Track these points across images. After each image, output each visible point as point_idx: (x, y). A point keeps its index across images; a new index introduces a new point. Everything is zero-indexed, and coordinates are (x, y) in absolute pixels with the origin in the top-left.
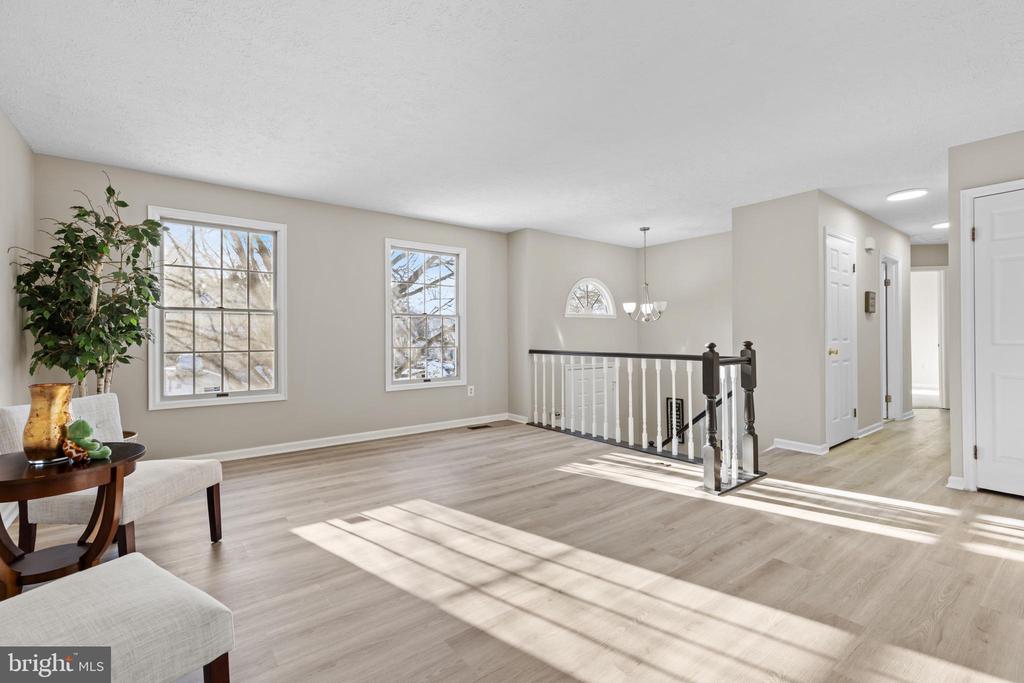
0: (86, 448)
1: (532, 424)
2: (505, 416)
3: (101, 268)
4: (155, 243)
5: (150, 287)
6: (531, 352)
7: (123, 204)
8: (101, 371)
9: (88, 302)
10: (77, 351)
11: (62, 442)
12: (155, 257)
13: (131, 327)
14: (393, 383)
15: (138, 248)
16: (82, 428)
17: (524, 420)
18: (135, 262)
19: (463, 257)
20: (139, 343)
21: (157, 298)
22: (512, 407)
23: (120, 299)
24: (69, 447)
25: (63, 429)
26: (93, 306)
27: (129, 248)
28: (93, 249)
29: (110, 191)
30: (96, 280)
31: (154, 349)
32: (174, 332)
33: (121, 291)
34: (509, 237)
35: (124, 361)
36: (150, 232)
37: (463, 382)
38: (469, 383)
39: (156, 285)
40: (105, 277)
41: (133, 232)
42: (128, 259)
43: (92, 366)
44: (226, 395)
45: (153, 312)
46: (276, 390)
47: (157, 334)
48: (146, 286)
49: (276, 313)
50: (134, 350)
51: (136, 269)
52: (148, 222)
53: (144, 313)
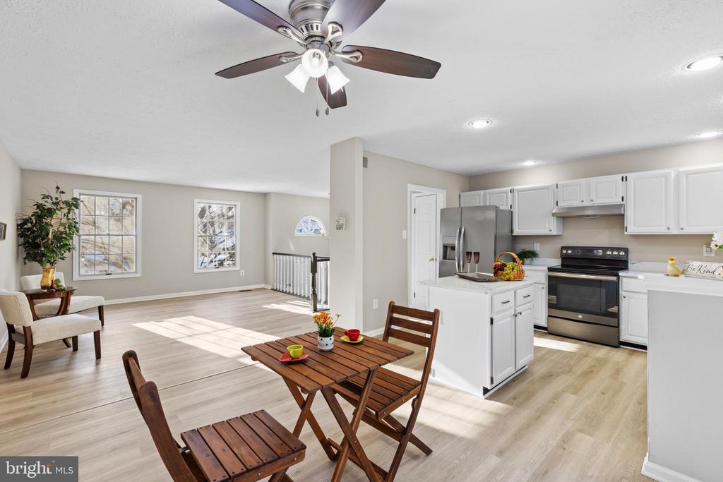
0: (60, 286)
1: (273, 289)
2: (262, 286)
3: (53, 221)
4: (77, 208)
5: (75, 227)
6: (274, 254)
7: (63, 193)
8: (53, 263)
9: (48, 234)
10: (43, 255)
11: (52, 284)
12: (77, 214)
13: (67, 245)
14: (198, 269)
15: (69, 210)
16: (58, 281)
17: (270, 287)
18: (67, 216)
19: (238, 207)
20: (69, 251)
21: (78, 231)
22: (266, 282)
23: (62, 233)
24: (55, 286)
25: (52, 281)
26: (50, 236)
27: (65, 211)
28: (50, 212)
29: (58, 188)
30: (52, 226)
31: (76, 253)
32: (85, 245)
33: (61, 229)
34: (265, 195)
35: (62, 259)
36: (74, 204)
37: (237, 268)
38: (241, 268)
39: (77, 226)
40: (55, 223)
41: (67, 203)
42: (65, 215)
43: (49, 261)
44: (110, 274)
45: (75, 237)
46: (136, 272)
47: (77, 247)
48: (73, 227)
49: (136, 236)
50: (67, 254)
51: (68, 219)
52: (75, 199)
53: (72, 238)
